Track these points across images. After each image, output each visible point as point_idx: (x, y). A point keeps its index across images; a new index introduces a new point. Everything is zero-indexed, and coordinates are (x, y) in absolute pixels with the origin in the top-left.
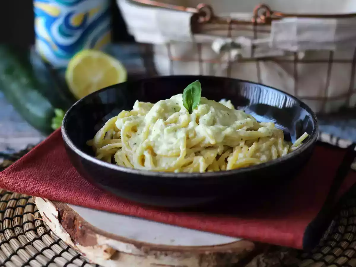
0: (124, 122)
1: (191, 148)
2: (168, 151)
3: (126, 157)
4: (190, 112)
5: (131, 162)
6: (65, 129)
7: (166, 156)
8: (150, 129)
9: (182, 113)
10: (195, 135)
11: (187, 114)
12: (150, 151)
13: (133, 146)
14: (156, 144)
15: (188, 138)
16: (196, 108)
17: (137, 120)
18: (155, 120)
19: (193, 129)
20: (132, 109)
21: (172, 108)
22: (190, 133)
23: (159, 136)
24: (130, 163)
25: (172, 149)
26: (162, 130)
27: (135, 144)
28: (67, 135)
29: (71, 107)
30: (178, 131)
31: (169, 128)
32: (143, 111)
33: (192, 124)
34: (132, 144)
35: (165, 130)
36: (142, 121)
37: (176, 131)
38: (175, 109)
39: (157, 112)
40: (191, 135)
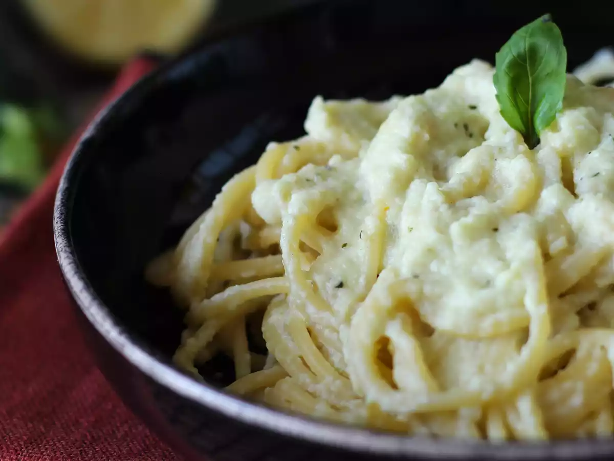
0: (286, 196)
1: (562, 296)
2: (479, 315)
3: (310, 332)
4: (531, 139)
5: (335, 359)
6: (71, 253)
7: (474, 338)
8: (389, 222)
9: (501, 150)
10: (572, 240)
11: (524, 153)
12: (409, 320)
13: (335, 296)
14: (427, 289)
15: (547, 256)
16: (551, 123)
17: (332, 183)
18: (402, 184)
19: (559, 217)
20: (302, 133)
21: (456, 125)
22: (550, 237)
23: (431, 253)
24: (332, 365)
25: (491, 308)
26: (442, 229)
27: (341, 285)
28: (81, 278)
29: (76, 148)
30: (502, 229)
31: (469, 220)
32: (347, 143)
33: (551, 197)
34: (330, 285)
35: (455, 229)
36: (349, 187)
37: (496, 230)
38: (466, 127)
39: (406, 152)
40: (557, 244)
